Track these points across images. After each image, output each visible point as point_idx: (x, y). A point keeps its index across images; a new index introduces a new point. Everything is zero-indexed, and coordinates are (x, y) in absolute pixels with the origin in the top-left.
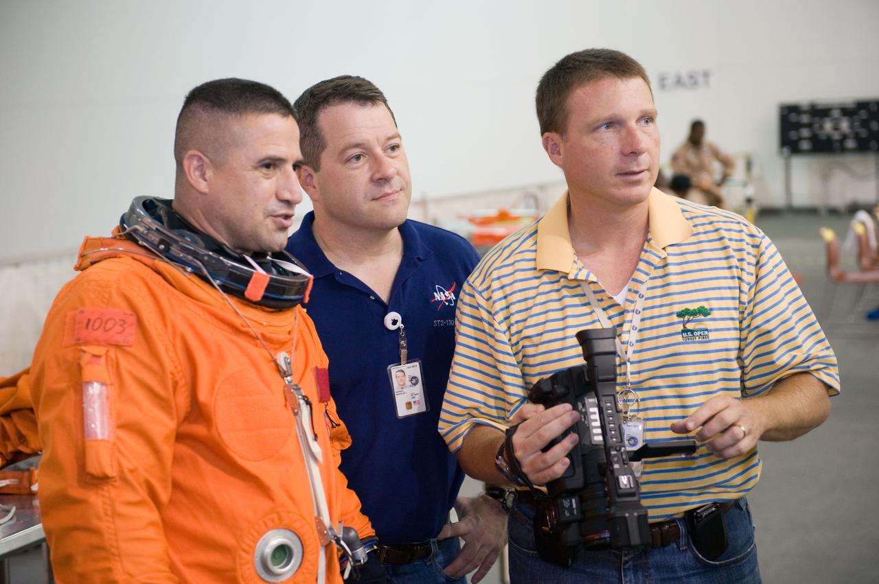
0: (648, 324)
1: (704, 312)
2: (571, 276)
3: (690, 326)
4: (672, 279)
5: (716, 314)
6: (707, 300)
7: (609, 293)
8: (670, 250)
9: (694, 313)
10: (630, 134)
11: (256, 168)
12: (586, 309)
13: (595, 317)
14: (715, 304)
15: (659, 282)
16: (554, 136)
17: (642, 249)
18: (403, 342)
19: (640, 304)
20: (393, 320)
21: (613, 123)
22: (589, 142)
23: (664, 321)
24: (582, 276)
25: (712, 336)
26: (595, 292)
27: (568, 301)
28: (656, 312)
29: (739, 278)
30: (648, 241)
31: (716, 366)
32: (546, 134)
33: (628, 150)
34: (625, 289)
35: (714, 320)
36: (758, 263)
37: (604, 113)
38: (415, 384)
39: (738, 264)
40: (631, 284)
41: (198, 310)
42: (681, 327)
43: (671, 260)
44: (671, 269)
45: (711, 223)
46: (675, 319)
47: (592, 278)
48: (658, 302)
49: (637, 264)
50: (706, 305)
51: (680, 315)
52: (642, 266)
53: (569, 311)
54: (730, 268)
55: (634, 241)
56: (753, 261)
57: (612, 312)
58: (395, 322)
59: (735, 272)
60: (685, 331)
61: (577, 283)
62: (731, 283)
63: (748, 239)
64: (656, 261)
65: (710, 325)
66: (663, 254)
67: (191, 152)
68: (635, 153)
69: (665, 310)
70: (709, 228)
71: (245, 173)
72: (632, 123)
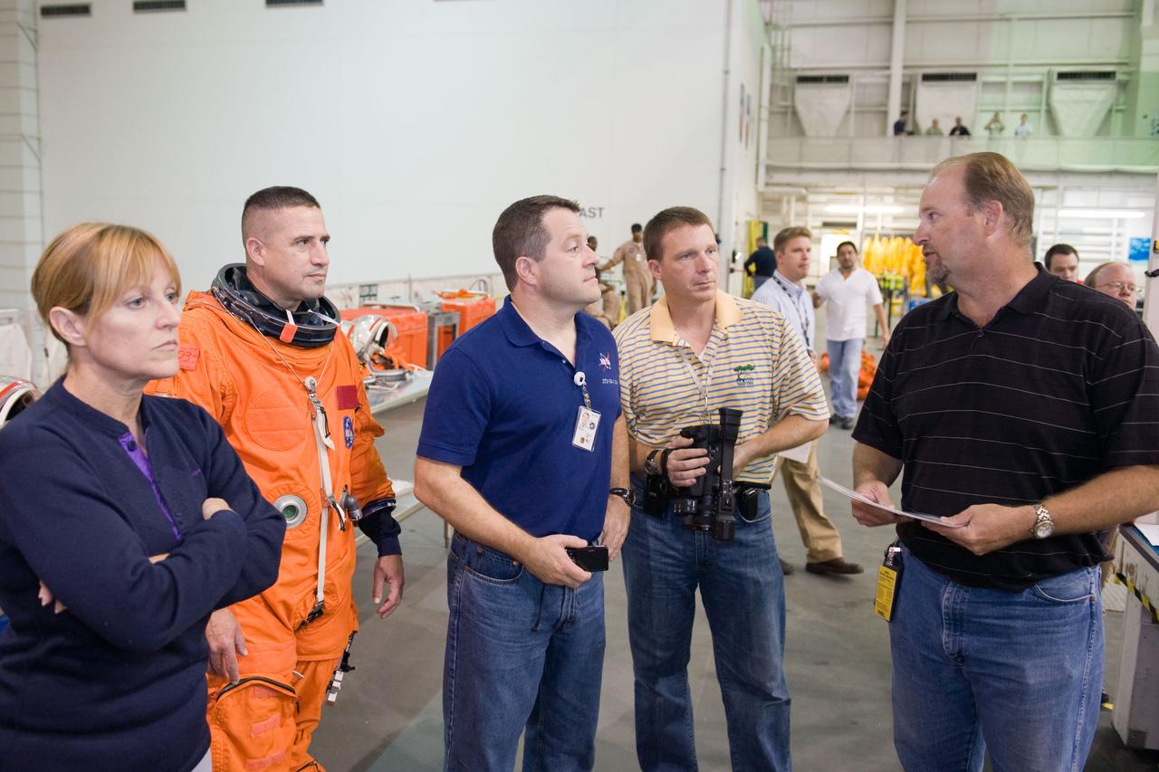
0: (717, 375)
1: (750, 368)
2: (674, 344)
3: (742, 377)
4: (731, 347)
5: (757, 369)
6: (752, 360)
7: (696, 355)
8: (730, 329)
9: (744, 369)
10: (702, 261)
11: (292, 245)
12: (680, 365)
13: (686, 369)
14: (756, 363)
15: (724, 349)
16: (654, 261)
17: (712, 329)
18: (586, 395)
19: (713, 362)
20: (579, 378)
21: (692, 253)
22: (677, 265)
23: (727, 373)
24: (681, 344)
25: (755, 382)
26: (687, 354)
27: (669, 360)
28: (722, 368)
29: (771, 347)
30: (716, 323)
31: (757, 401)
32: (651, 261)
33: (700, 269)
34: (703, 353)
35: (756, 372)
36: (782, 335)
37: (685, 248)
38: (592, 428)
39: (769, 338)
40: (705, 350)
41: (246, 348)
42: (737, 377)
43: (730, 335)
44: (730, 341)
45: (753, 312)
46: (733, 372)
47: (687, 345)
48: (723, 361)
49: (709, 337)
50: (751, 364)
51: (735, 370)
52: (712, 339)
53: (670, 366)
54: (765, 341)
55: (707, 323)
56: (780, 334)
57: (695, 367)
58: (581, 380)
59: (768, 343)
60: (740, 379)
61: (677, 348)
62: (766, 350)
63: (777, 322)
64: (721, 336)
65: (754, 376)
66: (726, 332)
67: (251, 239)
68: (705, 272)
69: (727, 367)
70: (752, 315)
71: (285, 249)
72: (703, 253)
